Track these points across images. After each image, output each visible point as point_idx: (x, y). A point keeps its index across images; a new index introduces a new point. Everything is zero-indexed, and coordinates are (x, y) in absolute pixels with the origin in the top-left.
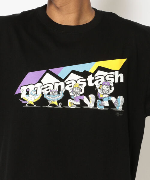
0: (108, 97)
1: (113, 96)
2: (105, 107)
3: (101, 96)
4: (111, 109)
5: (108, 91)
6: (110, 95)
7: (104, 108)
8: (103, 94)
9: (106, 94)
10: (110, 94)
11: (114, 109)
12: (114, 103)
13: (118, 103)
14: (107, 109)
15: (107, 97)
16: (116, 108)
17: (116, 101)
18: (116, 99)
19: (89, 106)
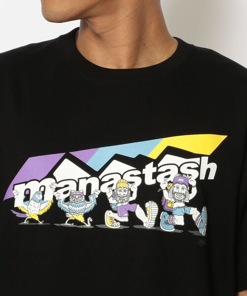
0: (184, 207)
1: (195, 207)
2: (177, 227)
3: (169, 205)
4: (189, 231)
5: (185, 196)
6: (187, 205)
7: (174, 230)
8: (173, 200)
9: (180, 201)
10: (188, 201)
11: (195, 233)
12: (194, 220)
13: (202, 221)
14: (180, 231)
15: (182, 207)
16: (198, 229)
17: (199, 216)
18: (198, 213)
19: (145, 225)
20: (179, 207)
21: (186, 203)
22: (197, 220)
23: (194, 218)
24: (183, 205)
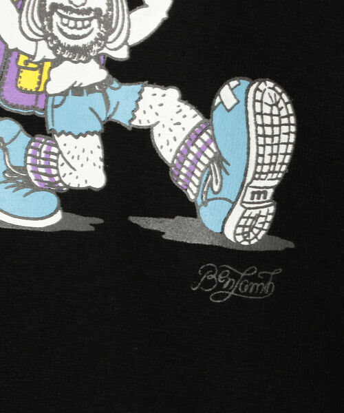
0: (102, 87)
3: (28, 80)
4: (134, 220)
5: (107, 23)
6: (121, 71)
7: (58, 216)
8: (44, 51)
9: (80, 54)
10: (123, 54)
11: (173, 229)
13: (219, 160)
15: (91, 89)
16: (190, 210)
17: (194, 136)
18: (191, 117)
20: (77, 90)
21: (111, 65)
22: (182, 154)
23: (166, 146)
24: (94, 73)
